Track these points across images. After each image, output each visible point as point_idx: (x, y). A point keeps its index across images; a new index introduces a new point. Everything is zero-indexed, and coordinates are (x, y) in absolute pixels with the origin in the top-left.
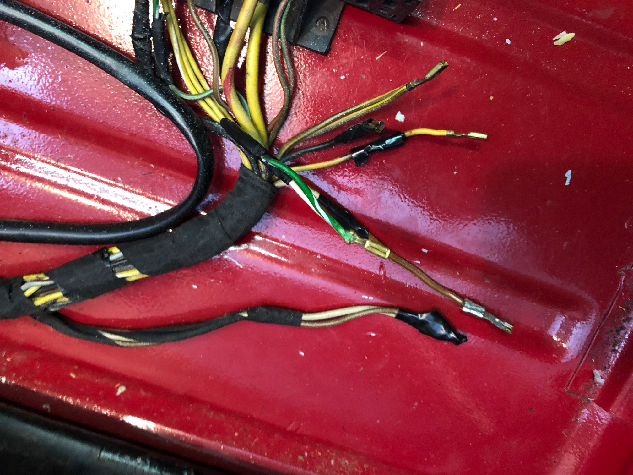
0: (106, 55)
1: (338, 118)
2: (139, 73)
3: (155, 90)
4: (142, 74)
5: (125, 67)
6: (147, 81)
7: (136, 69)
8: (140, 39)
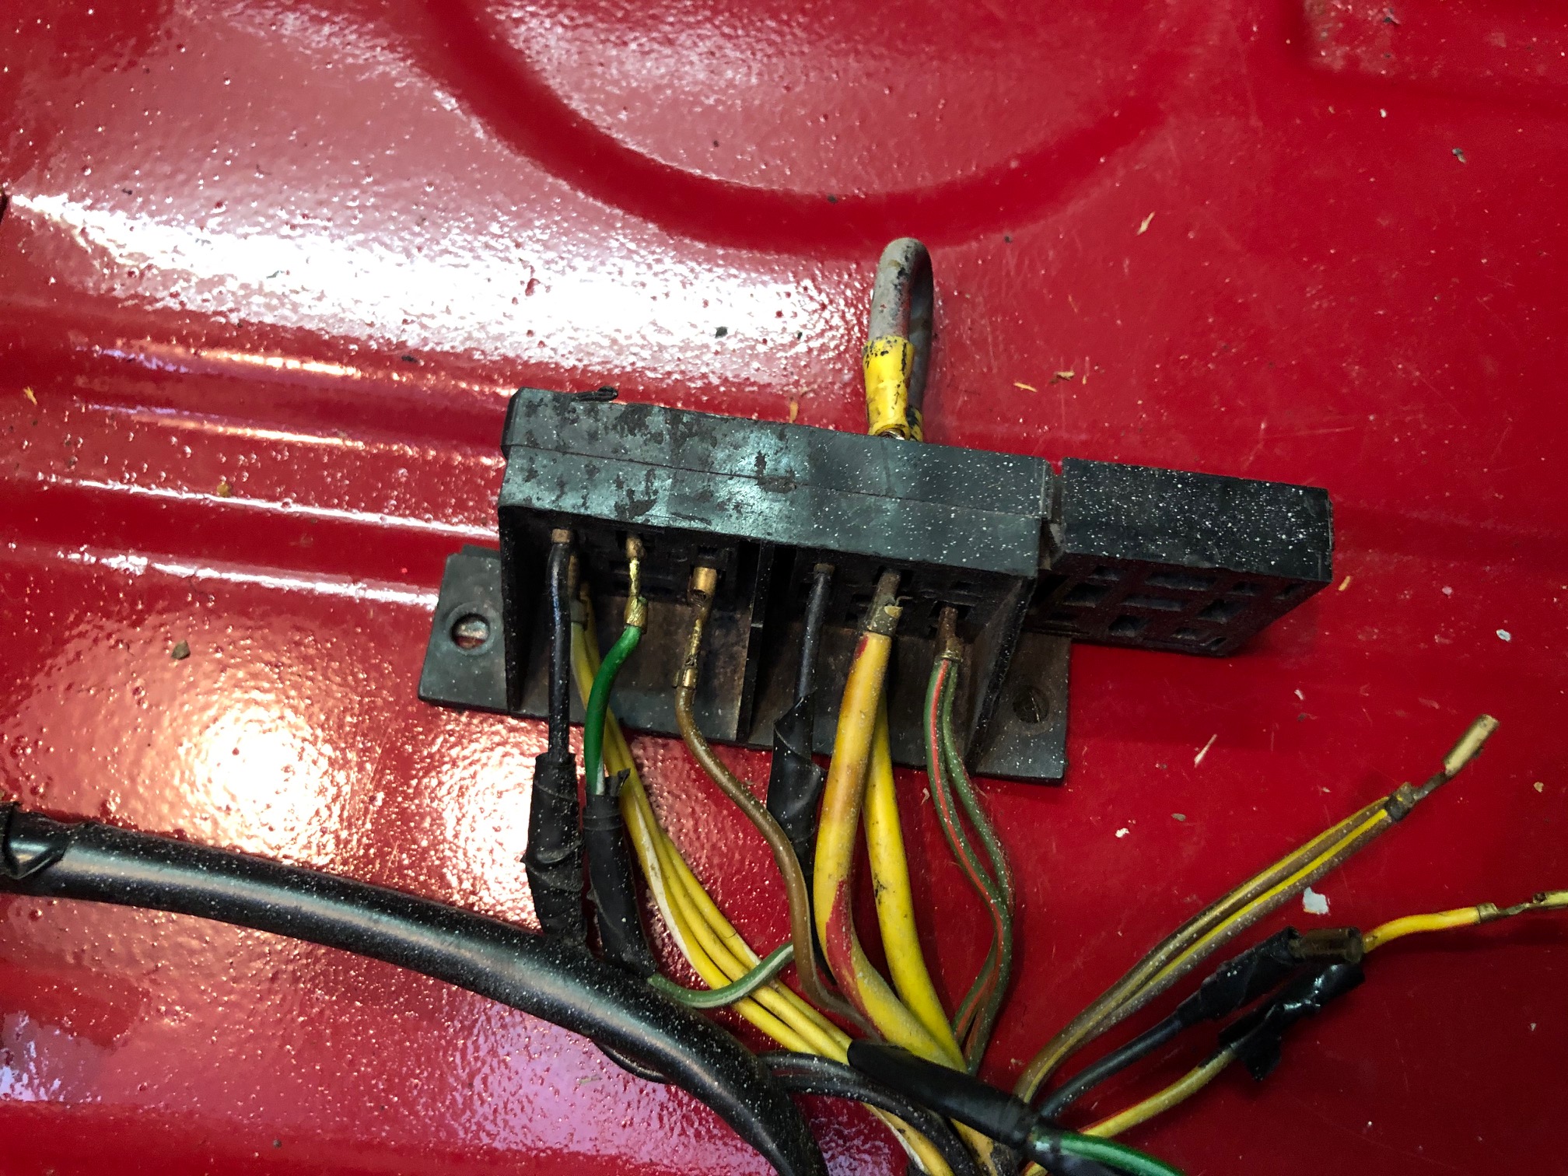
0: (457, 937)
1: (1179, 951)
2: (563, 963)
3: (622, 1004)
4: (570, 966)
5: (519, 957)
6: (592, 984)
7: (550, 954)
8: (555, 865)
